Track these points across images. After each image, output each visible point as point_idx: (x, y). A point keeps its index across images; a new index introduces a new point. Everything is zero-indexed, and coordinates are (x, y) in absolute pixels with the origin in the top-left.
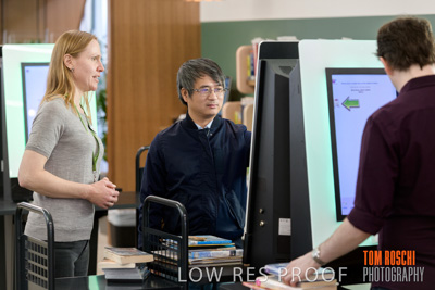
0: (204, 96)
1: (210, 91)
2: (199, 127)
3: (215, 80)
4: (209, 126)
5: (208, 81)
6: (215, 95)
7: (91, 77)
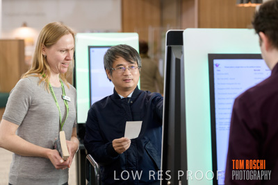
2: (122, 97)
4: (130, 96)
7: (59, 64)
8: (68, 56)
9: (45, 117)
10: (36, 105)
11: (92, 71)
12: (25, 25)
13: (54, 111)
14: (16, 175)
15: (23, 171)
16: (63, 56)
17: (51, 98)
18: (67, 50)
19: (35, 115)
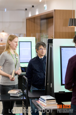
0: (41, 50)
1: (43, 50)
2: (40, 58)
3: (44, 47)
4: (42, 58)
5: (42, 47)
6: (44, 50)
7: (14, 47)
8: (17, 44)
9: (10, 64)
10: (8, 60)
11: (20, 49)
12: (3, 31)
13: (13, 62)
14: (3, 82)
15: (4, 81)
16: (15, 44)
17: (12, 58)
18: (17, 42)
19: (7, 63)
